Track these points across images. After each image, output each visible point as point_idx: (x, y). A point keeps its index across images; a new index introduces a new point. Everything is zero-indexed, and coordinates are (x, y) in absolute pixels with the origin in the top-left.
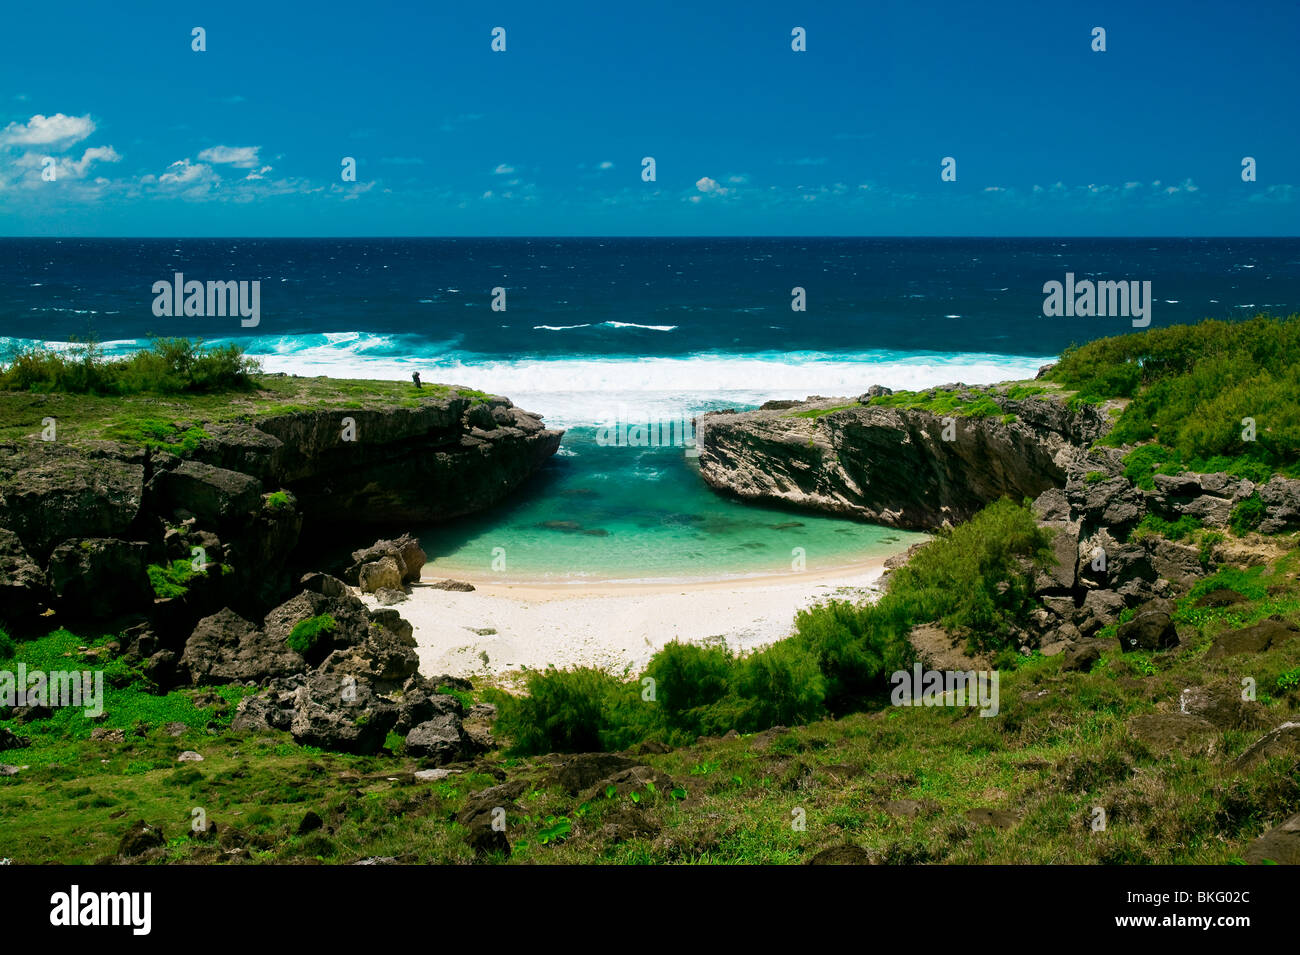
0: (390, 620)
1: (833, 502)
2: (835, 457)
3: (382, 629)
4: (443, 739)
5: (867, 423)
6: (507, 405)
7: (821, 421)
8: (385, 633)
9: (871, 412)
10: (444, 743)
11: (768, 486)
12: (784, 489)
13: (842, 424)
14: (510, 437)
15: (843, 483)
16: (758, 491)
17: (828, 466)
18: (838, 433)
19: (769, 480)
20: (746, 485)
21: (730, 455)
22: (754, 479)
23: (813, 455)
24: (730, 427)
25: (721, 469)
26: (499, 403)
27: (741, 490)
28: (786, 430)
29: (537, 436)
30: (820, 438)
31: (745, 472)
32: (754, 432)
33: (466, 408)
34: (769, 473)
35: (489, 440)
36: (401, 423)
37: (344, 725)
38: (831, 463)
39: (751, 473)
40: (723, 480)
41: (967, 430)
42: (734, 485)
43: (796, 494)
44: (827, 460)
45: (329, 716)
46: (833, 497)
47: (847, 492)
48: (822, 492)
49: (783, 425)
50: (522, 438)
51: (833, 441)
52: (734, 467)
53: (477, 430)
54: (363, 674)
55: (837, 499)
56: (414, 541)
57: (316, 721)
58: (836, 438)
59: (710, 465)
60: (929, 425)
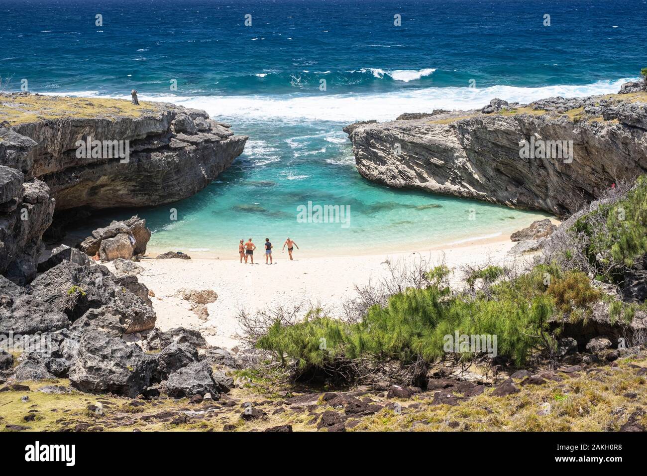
0: (131, 283)
1: (463, 189)
2: (464, 154)
3: (126, 291)
4: (199, 382)
5: (491, 128)
6: (205, 116)
7: (453, 127)
8: (129, 294)
9: (494, 119)
10: (200, 386)
11: (411, 178)
12: (424, 180)
13: (470, 129)
14: (208, 141)
15: (470, 174)
16: (403, 182)
17: (459, 162)
18: (467, 136)
19: (412, 173)
20: (394, 177)
21: (381, 154)
22: (400, 172)
23: (446, 152)
24: (381, 132)
25: (373, 165)
26: (199, 115)
27: (389, 181)
28: (425, 134)
29: (228, 140)
30: (452, 141)
31: (392, 167)
32: (400, 136)
33: (173, 118)
34: (411, 168)
35: (193, 143)
36: (126, 129)
37: (114, 373)
38: (461, 160)
39: (397, 168)
40: (375, 173)
41: (574, 131)
42: (384, 177)
43: (432, 183)
44: (457, 158)
45: (102, 365)
46: (462, 186)
47: (473, 182)
48: (453, 182)
49: (422, 130)
50: (218, 142)
51: (462, 143)
52: (384, 163)
53: (181, 136)
54: (114, 328)
55: (466, 187)
56: (142, 221)
57: (90, 369)
58: (465, 140)
59: (365, 162)
60: (542, 129)
